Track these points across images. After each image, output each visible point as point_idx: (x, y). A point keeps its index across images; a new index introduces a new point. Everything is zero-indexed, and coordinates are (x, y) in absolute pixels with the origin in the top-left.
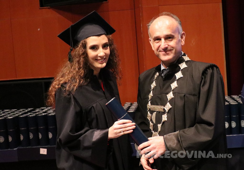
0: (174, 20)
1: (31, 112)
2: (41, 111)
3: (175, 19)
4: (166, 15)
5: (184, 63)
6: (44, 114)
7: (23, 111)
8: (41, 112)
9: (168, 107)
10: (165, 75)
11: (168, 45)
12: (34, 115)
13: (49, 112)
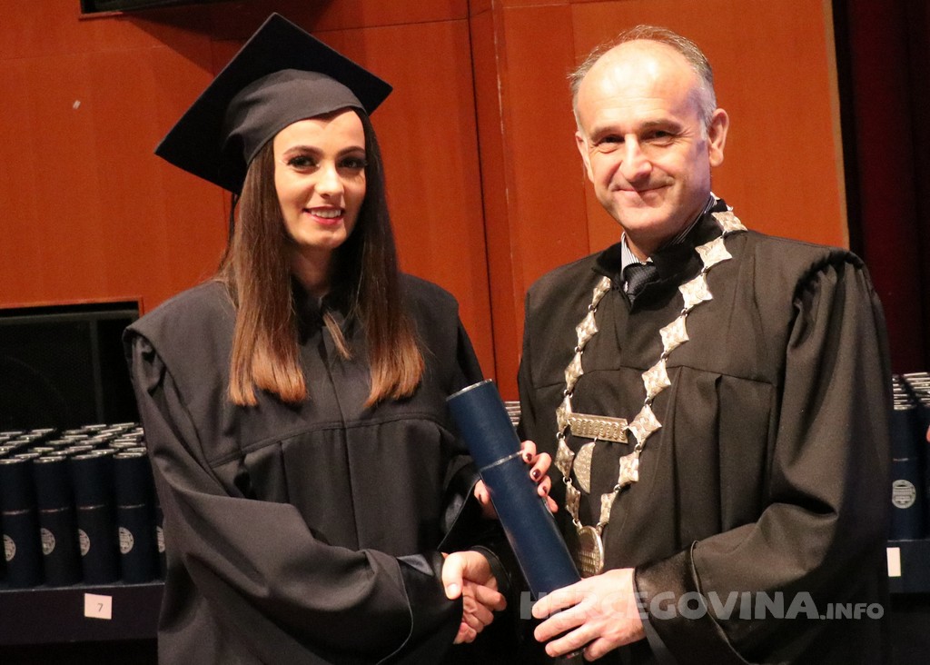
0: (683, 57)
1: (47, 443)
2: (86, 439)
3: (684, 53)
4: (649, 38)
5: (719, 242)
6: (98, 453)
7: (14, 438)
8: (86, 442)
9: (646, 423)
10: (637, 290)
11: (653, 165)
12: (60, 458)
13: (119, 443)
